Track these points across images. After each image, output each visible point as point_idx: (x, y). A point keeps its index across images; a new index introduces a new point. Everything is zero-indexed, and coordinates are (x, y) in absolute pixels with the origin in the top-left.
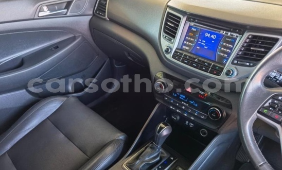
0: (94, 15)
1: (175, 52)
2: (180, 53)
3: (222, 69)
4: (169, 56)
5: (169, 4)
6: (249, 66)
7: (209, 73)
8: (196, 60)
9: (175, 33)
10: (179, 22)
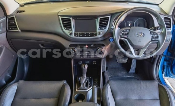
0: (7, 31)
1: (74, 33)
2: (77, 33)
3: (96, 33)
4: (73, 36)
5: (59, 15)
6: (104, 29)
7: (93, 36)
8: (85, 34)
9: (71, 26)
10: (70, 21)
